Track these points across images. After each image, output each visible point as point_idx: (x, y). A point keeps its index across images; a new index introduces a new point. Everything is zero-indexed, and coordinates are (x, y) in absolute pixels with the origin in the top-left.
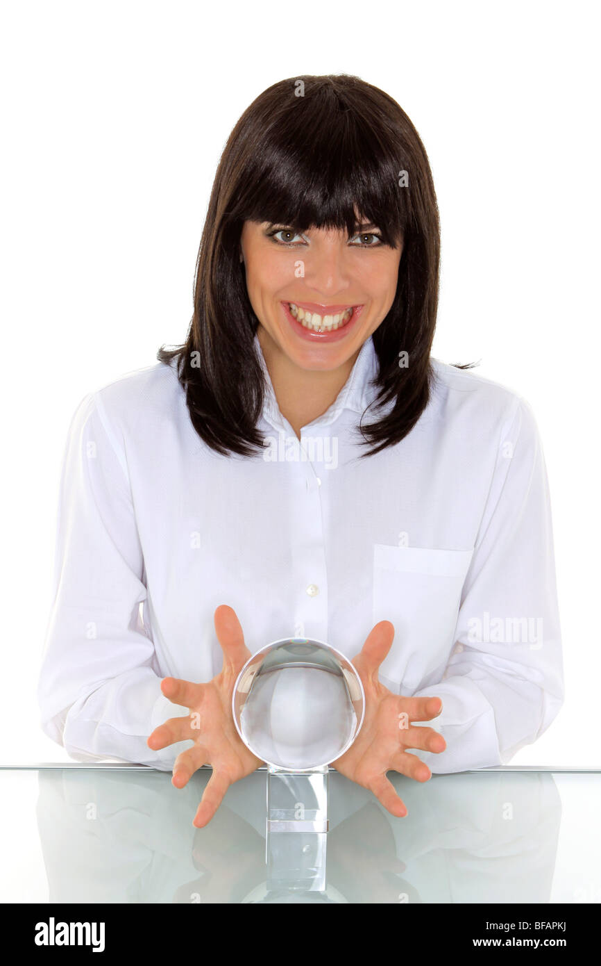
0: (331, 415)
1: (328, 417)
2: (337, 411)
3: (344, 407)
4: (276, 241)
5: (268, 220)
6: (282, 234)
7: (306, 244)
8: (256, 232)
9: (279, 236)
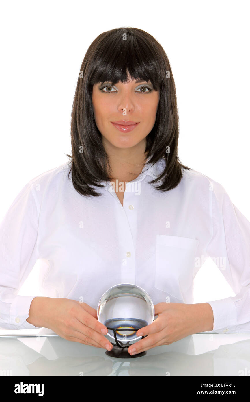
0: (141, 177)
1: (139, 179)
2: (143, 176)
3: (147, 174)
4: (104, 91)
5: (101, 81)
6: (106, 88)
7: (117, 92)
8: (96, 87)
9: (105, 89)
